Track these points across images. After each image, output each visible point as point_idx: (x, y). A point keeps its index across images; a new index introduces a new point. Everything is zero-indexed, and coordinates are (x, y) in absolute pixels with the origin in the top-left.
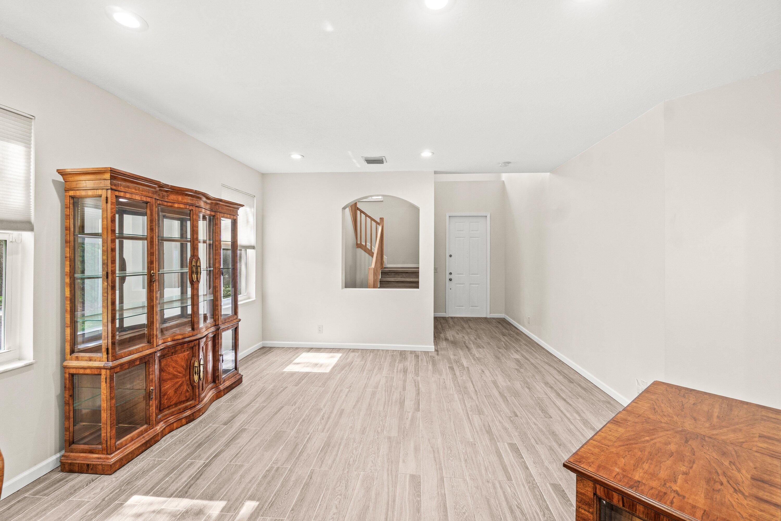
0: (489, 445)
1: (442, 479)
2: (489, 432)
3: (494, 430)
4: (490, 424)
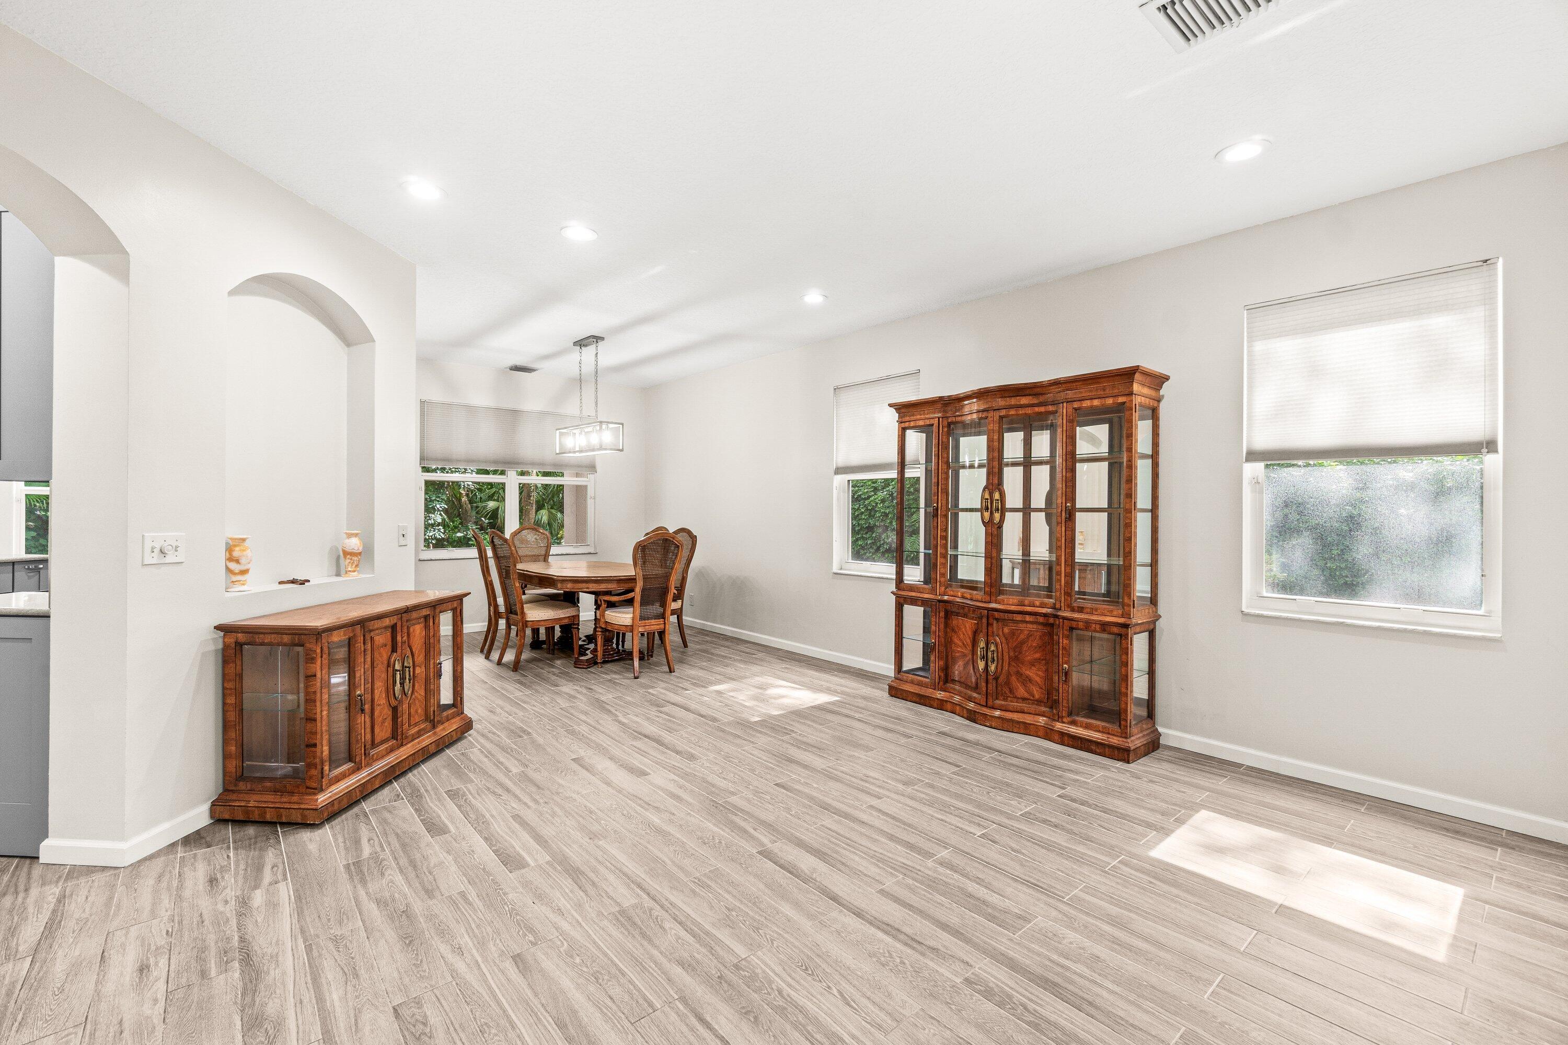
0: (565, 848)
1: (608, 784)
2: (574, 873)
3: (567, 883)
4: (582, 894)
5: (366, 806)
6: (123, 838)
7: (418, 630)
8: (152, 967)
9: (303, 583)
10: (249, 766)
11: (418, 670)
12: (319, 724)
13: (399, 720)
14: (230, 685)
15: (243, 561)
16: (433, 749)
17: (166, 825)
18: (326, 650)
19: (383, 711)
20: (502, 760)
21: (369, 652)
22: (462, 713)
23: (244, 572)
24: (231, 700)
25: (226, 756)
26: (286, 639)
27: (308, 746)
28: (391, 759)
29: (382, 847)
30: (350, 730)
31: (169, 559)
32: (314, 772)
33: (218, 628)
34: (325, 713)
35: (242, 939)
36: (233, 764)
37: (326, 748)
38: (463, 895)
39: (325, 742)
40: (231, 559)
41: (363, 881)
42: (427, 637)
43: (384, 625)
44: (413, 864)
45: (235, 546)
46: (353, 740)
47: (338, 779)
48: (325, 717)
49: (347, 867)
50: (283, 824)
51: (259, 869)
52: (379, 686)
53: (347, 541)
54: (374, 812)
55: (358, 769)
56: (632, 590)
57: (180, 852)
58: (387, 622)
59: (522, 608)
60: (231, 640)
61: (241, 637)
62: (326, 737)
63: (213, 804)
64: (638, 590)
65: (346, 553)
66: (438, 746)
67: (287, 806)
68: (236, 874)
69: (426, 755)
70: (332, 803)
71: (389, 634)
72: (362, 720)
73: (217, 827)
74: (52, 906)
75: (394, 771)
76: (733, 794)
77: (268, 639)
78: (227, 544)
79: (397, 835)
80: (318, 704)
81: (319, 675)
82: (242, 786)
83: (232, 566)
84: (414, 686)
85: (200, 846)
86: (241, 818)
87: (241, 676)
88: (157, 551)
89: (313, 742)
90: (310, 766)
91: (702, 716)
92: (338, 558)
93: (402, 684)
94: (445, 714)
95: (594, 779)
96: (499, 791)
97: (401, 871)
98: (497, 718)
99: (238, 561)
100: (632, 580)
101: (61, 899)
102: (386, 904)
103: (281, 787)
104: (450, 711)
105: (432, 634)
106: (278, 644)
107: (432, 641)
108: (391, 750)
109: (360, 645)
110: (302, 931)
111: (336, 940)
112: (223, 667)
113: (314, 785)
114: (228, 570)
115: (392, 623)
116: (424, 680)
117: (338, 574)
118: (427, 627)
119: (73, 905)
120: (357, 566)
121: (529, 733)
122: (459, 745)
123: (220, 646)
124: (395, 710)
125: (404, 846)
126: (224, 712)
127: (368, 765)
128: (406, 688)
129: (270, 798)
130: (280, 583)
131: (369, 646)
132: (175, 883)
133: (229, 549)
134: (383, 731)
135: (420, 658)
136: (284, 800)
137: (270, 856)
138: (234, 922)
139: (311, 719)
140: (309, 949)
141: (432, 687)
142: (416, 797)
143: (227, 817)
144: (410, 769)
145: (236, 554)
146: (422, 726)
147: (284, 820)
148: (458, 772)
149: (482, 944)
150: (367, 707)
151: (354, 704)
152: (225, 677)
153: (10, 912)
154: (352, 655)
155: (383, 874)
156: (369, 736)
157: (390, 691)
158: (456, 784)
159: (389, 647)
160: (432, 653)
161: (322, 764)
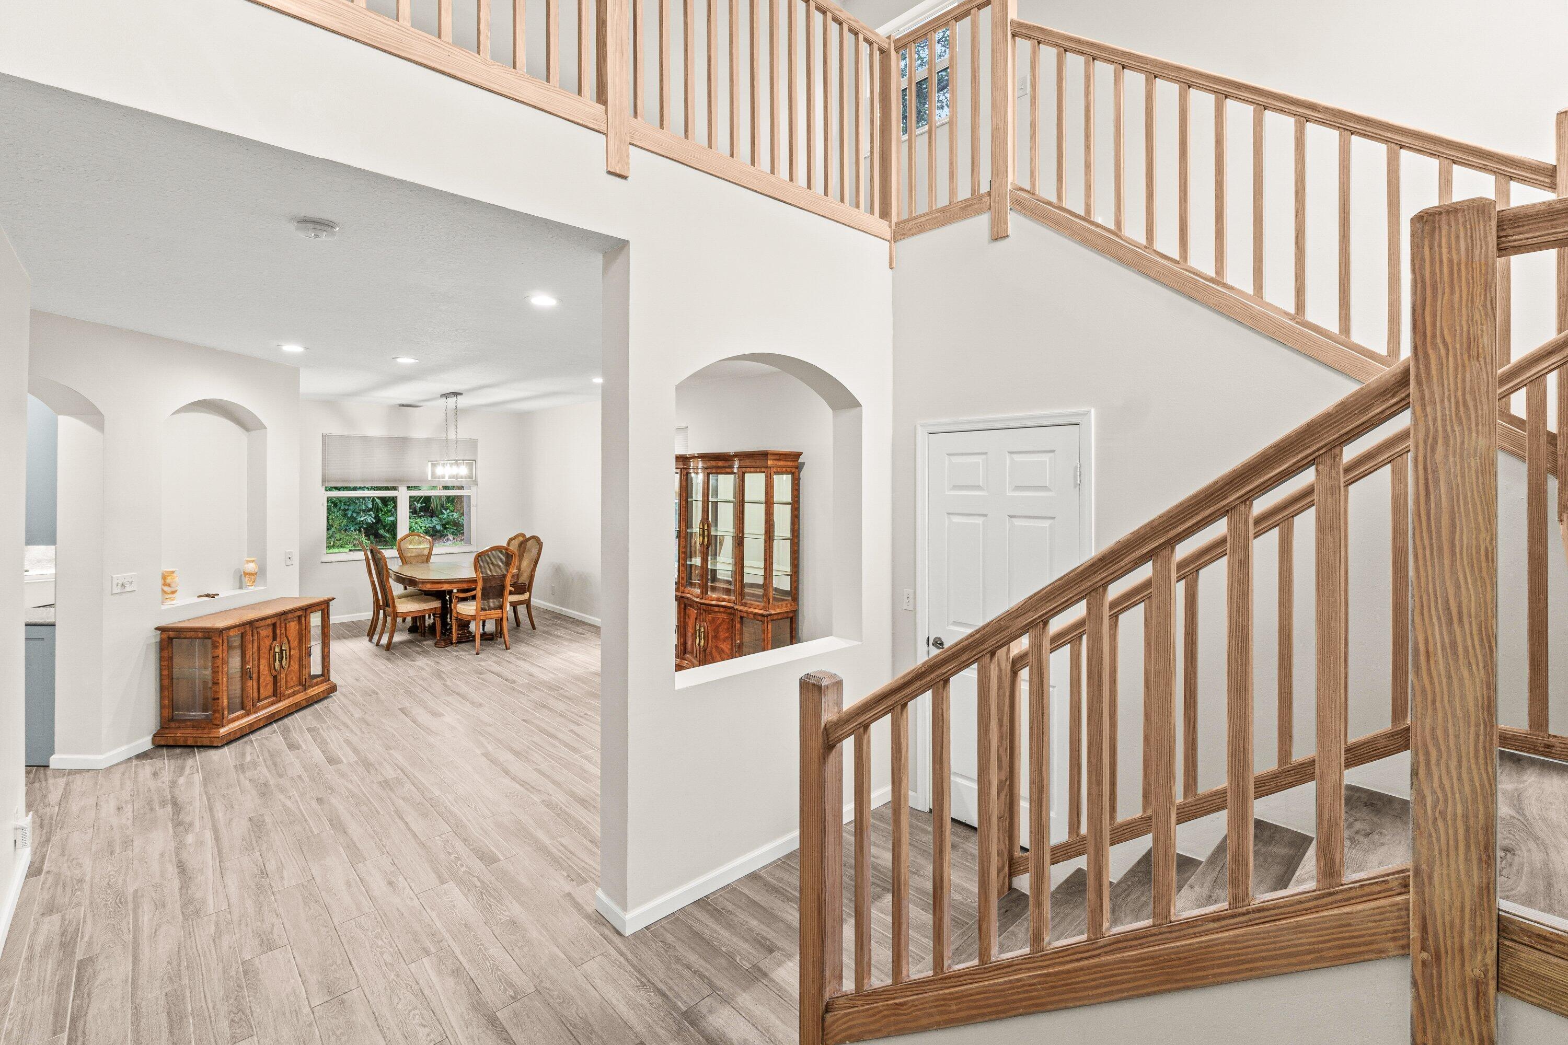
5: (252, 737)
6: (101, 754)
7: (293, 626)
8: (124, 808)
9: (213, 596)
10: (177, 715)
11: (293, 652)
12: (221, 686)
13: (279, 684)
14: (165, 663)
15: (173, 585)
16: (304, 704)
17: (125, 748)
18: (225, 641)
19: (266, 678)
20: (351, 710)
21: (256, 642)
22: (329, 680)
23: (173, 592)
24: (165, 672)
25: (162, 707)
26: (200, 635)
27: (214, 699)
28: (273, 709)
29: (258, 756)
30: (243, 689)
31: (128, 588)
32: (217, 715)
33: (157, 629)
34: (225, 679)
35: (172, 797)
36: (166, 712)
37: (225, 701)
38: (300, 777)
39: (225, 697)
40: (165, 584)
41: (244, 772)
42: (300, 630)
43: (267, 623)
44: (275, 764)
45: (168, 576)
46: (245, 696)
47: (234, 720)
48: (225, 682)
49: (235, 766)
50: (198, 747)
51: (182, 768)
52: (264, 663)
53: (246, 565)
54: (256, 740)
55: (248, 714)
56: (475, 589)
57: (135, 762)
58: (269, 621)
59: (394, 602)
60: (165, 636)
61: (172, 634)
62: (225, 694)
63: (154, 736)
64: (479, 589)
65: (246, 574)
66: (308, 701)
67: (200, 735)
68: (169, 771)
69: (299, 708)
70: (229, 734)
71: (270, 630)
72: (251, 685)
73: (157, 750)
74: (63, 787)
75: (274, 717)
76: (490, 725)
77: (189, 635)
78: (163, 574)
79: (269, 751)
80: (220, 674)
81: (221, 656)
82: (172, 725)
83: (166, 589)
84: (290, 662)
85: (147, 759)
86: (172, 743)
87: (172, 658)
88: (120, 585)
89: (216, 697)
90: (215, 711)
91: (507, 680)
92: (241, 576)
93: (281, 661)
94: (315, 681)
95: (407, 720)
96: (342, 727)
97: (267, 766)
98: (358, 684)
99: (169, 586)
100: (474, 581)
101: (67, 784)
102: (255, 781)
103: (196, 725)
104: (319, 679)
105: (304, 627)
106: (196, 638)
107: (304, 632)
108: (273, 704)
109: (249, 637)
110: (206, 792)
111: (224, 796)
112: (160, 652)
113: (217, 723)
114: (164, 592)
115: (273, 622)
116: (298, 659)
117: (241, 588)
118: (300, 623)
119: (75, 786)
120: (254, 582)
121: (377, 694)
122: (325, 702)
123: (158, 639)
124: (275, 678)
125: (272, 756)
126: (161, 680)
127: (255, 712)
128: (284, 663)
129: (190, 731)
130: (199, 596)
131: (256, 637)
132: (133, 775)
133: (164, 578)
134: (267, 690)
135: (295, 644)
136: (199, 732)
137: (190, 762)
138: (168, 790)
139: (216, 683)
140: (209, 799)
141: (304, 663)
142: (286, 732)
143: (163, 743)
144: (286, 716)
145: (168, 581)
146: (297, 689)
147: (199, 744)
148: (318, 717)
149: (302, 795)
150: (255, 676)
151: (245, 674)
152: (161, 659)
153: (40, 789)
154: (244, 643)
155: (256, 769)
156: (256, 694)
157: (271, 666)
158: (315, 724)
159: (271, 638)
160: (304, 641)
161: (223, 709)
